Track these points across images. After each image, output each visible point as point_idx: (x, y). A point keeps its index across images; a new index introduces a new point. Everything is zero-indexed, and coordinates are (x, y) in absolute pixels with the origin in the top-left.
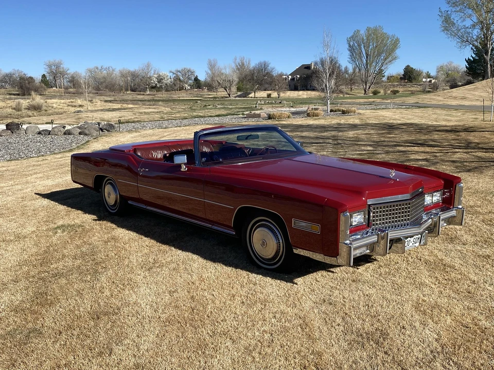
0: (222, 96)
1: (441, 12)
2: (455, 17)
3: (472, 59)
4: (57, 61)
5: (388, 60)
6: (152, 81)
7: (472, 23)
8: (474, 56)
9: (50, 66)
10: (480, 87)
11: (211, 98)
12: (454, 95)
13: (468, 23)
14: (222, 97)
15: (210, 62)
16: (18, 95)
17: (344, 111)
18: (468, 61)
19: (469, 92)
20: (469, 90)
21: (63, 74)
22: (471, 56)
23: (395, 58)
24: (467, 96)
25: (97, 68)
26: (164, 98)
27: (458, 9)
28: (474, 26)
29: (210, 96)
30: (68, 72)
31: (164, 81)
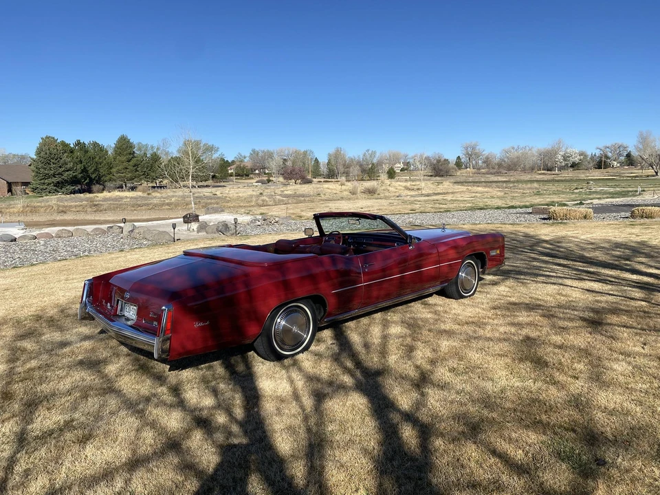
0: (650, 174)
4: (473, 143)
6: (557, 160)
9: (466, 148)
11: (630, 177)
14: (648, 176)
15: (641, 134)
16: (431, 176)
21: (478, 155)
25: (513, 148)
26: (567, 178)
29: (632, 175)
30: (483, 153)
31: (571, 159)
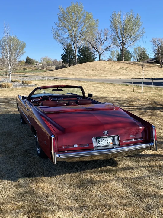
1: (53, 29)
2: (60, 32)
3: (64, 54)
5: (21, 53)
7: (67, 36)
8: (65, 53)
10: (77, 68)
12: (67, 72)
13: (66, 36)
17: (24, 82)
18: (62, 56)
19: (73, 71)
20: (73, 70)
22: (64, 53)
23: (24, 53)
24: (74, 73)
27: (61, 28)
28: (68, 38)
